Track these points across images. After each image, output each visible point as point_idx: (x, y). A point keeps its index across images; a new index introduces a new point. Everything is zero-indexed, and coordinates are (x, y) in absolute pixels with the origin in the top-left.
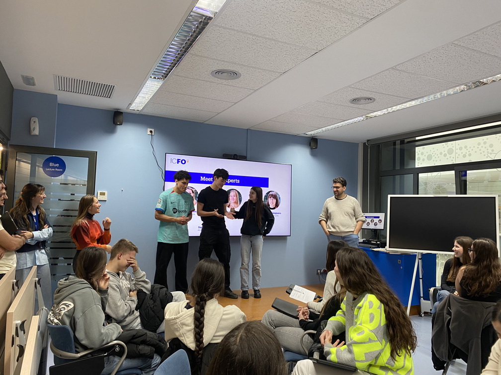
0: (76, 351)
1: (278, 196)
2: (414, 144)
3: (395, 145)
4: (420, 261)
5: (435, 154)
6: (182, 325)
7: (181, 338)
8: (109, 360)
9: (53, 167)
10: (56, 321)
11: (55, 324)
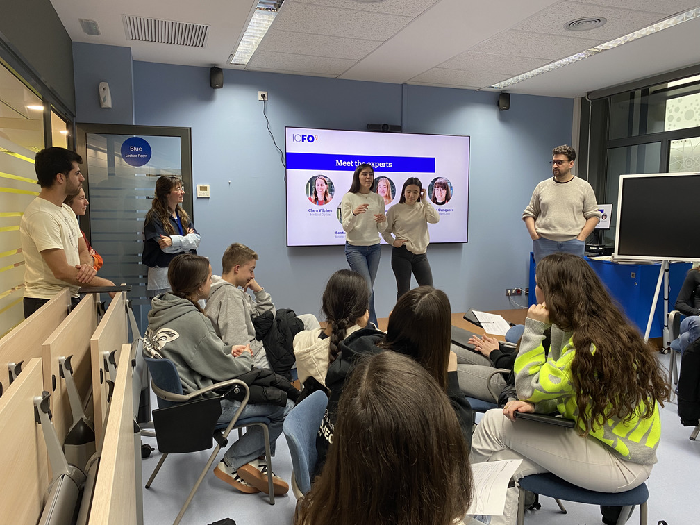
0: (184, 391)
1: (449, 184)
3: (634, 98)
4: (666, 273)
5: (699, 108)
6: (319, 359)
7: (317, 378)
8: (227, 405)
9: (135, 153)
10: (154, 352)
11: (155, 357)
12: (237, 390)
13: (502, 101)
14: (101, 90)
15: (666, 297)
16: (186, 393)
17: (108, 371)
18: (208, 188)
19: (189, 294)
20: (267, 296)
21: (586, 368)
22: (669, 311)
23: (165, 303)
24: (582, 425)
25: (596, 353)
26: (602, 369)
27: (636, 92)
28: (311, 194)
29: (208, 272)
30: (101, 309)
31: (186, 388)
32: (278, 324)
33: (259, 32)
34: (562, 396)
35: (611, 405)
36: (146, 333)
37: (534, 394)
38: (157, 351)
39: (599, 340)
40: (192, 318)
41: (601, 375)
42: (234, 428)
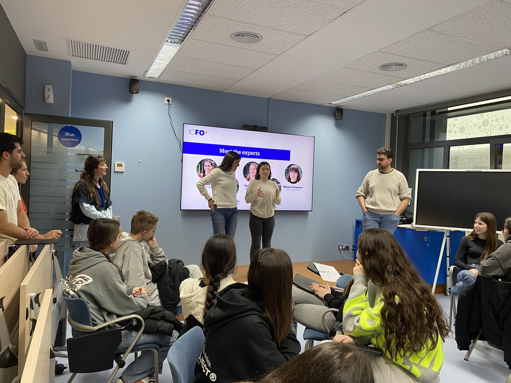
0: (93, 323)
1: (300, 169)
2: (445, 115)
4: (448, 238)
5: (469, 126)
6: (198, 303)
7: (196, 317)
8: (126, 334)
9: (68, 137)
10: (72, 293)
11: (72, 297)
12: (135, 323)
13: (338, 113)
14: (46, 90)
15: (448, 255)
16: (95, 325)
17: (33, 309)
18: (123, 165)
19: (102, 248)
20: (160, 251)
21: (392, 313)
22: (450, 266)
23: (83, 255)
24: (388, 355)
25: (399, 303)
26: (404, 314)
27: (427, 113)
28: (201, 172)
29: (118, 232)
30: (32, 257)
31: (95, 321)
32: (170, 271)
33: (167, 57)
34: (375, 333)
35: (409, 341)
36: (67, 278)
37: (355, 330)
38: (75, 291)
39: (401, 293)
40: (103, 267)
41: (403, 320)
42: (131, 352)
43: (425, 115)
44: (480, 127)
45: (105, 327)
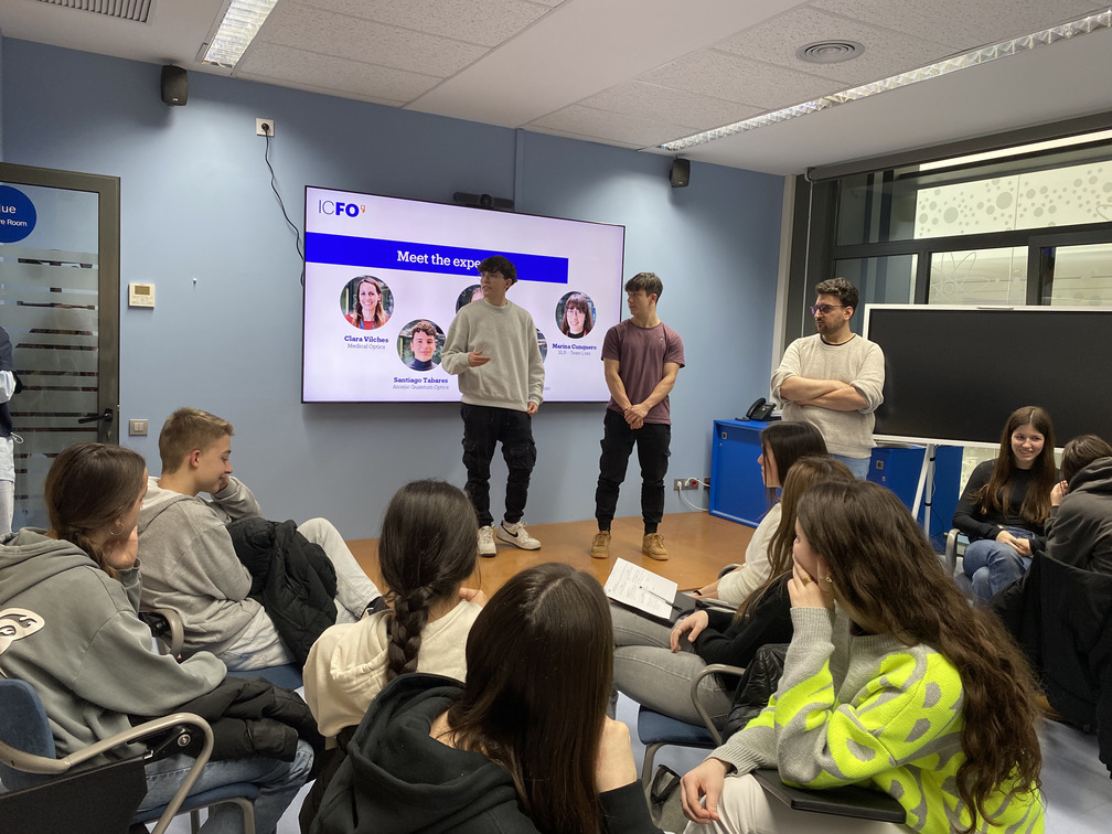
0: (58, 748)
1: (589, 304)
2: (913, 182)
3: (872, 183)
5: (966, 207)
8: (160, 770)
12: (184, 739)
13: (677, 172)
15: (929, 501)
16: (62, 753)
18: (152, 291)
23: (14, 551)
27: (876, 175)
28: (351, 308)
31: (64, 741)
37: (820, 776)
40: (76, 582)
43: (870, 180)
44: (990, 210)
45: (96, 756)
